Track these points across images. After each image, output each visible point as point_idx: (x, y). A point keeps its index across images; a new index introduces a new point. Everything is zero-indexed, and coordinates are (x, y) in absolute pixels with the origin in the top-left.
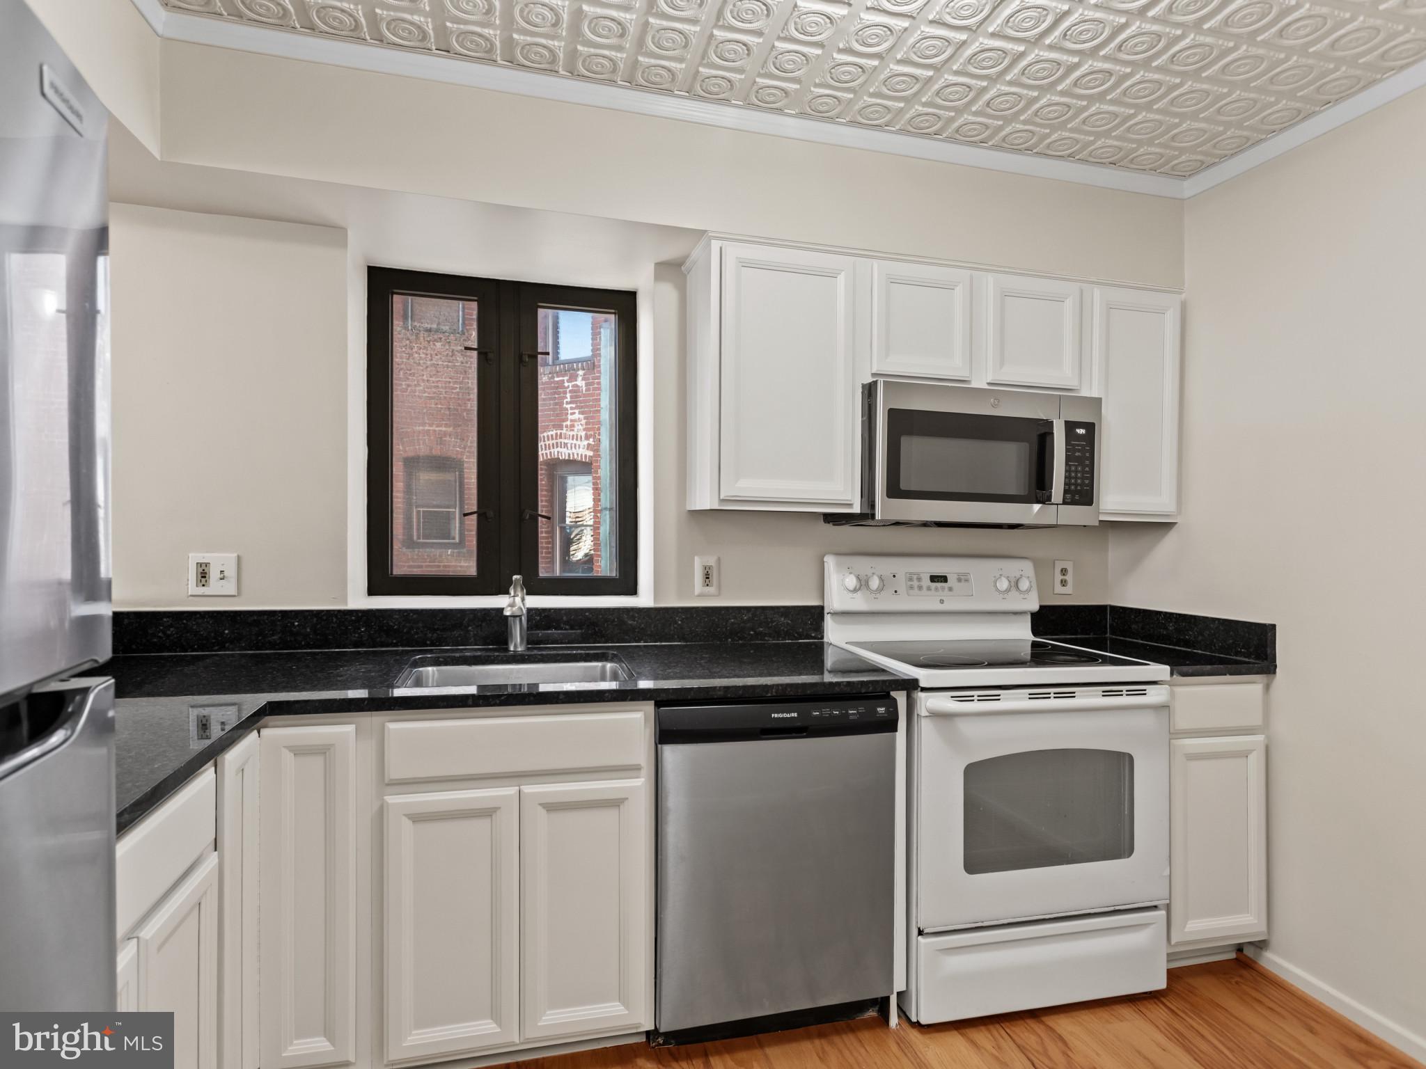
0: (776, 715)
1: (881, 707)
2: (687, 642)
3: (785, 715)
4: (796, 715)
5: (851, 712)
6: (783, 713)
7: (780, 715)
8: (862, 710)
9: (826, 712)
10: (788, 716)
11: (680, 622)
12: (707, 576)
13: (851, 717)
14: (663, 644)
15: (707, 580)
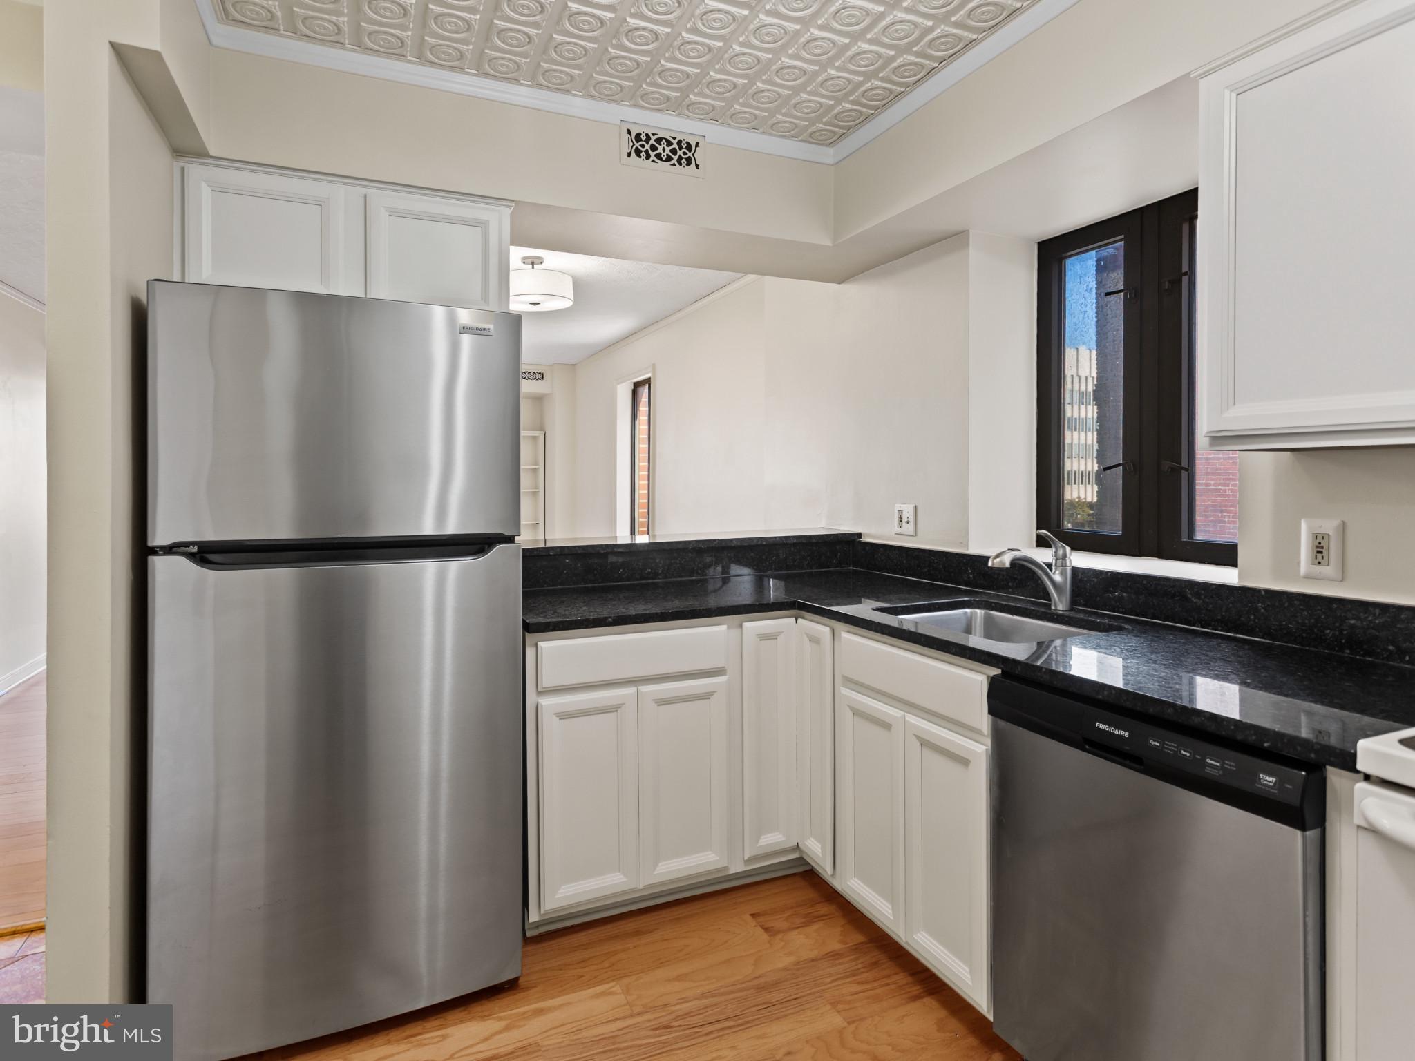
0: (1101, 726)
1: (1270, 775)
2: (1274, 640)
3: (1112, 730)
4: (1126, 734)
5: (1210, 762)
6: (1111, 725)
7: (1107, 728)
8: (1230, 765)
9: (1171, 747)
10: (1116, 732)
11: (1262, 611)
12: (1319, 550)
13: (1208, 770)
14: (1238, 636)
15: (1319, 556)
